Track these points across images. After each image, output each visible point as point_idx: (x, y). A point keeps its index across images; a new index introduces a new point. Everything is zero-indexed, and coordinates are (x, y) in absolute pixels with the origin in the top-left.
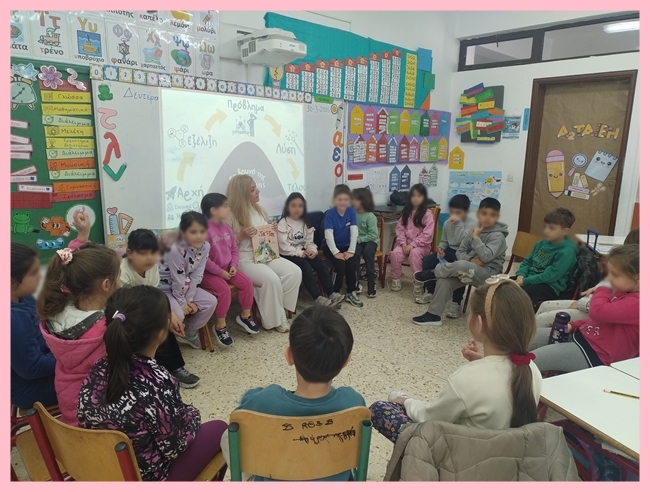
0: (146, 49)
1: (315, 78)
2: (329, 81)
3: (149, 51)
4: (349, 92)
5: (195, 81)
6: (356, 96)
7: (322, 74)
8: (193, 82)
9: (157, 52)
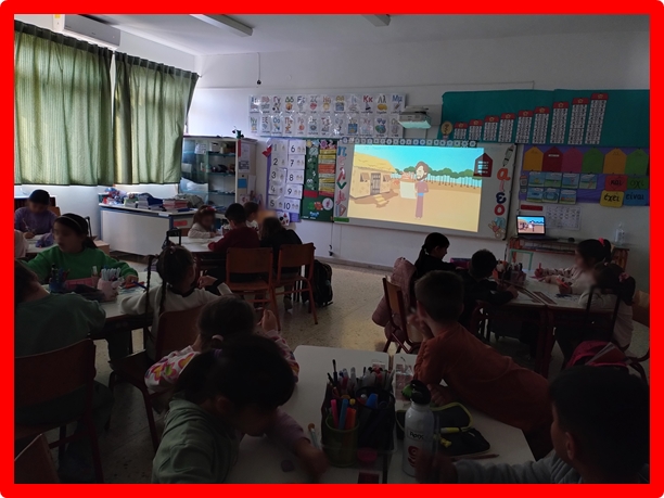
0: (363, 127)
1: (483, 130)
2: (498, 130)
4: (523, 137)
6: (531, 139)
7: (489, 127)
8: (385, 141)
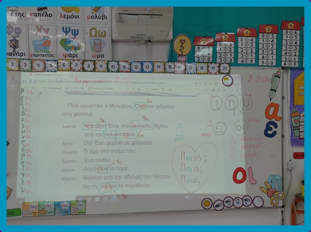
0: (36, 41)
1: (236, 47)
3: (38, 43)
4: (290, 58)
5: (83, 64)
8: (81, 66)
9: (45, 42)
